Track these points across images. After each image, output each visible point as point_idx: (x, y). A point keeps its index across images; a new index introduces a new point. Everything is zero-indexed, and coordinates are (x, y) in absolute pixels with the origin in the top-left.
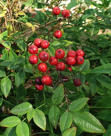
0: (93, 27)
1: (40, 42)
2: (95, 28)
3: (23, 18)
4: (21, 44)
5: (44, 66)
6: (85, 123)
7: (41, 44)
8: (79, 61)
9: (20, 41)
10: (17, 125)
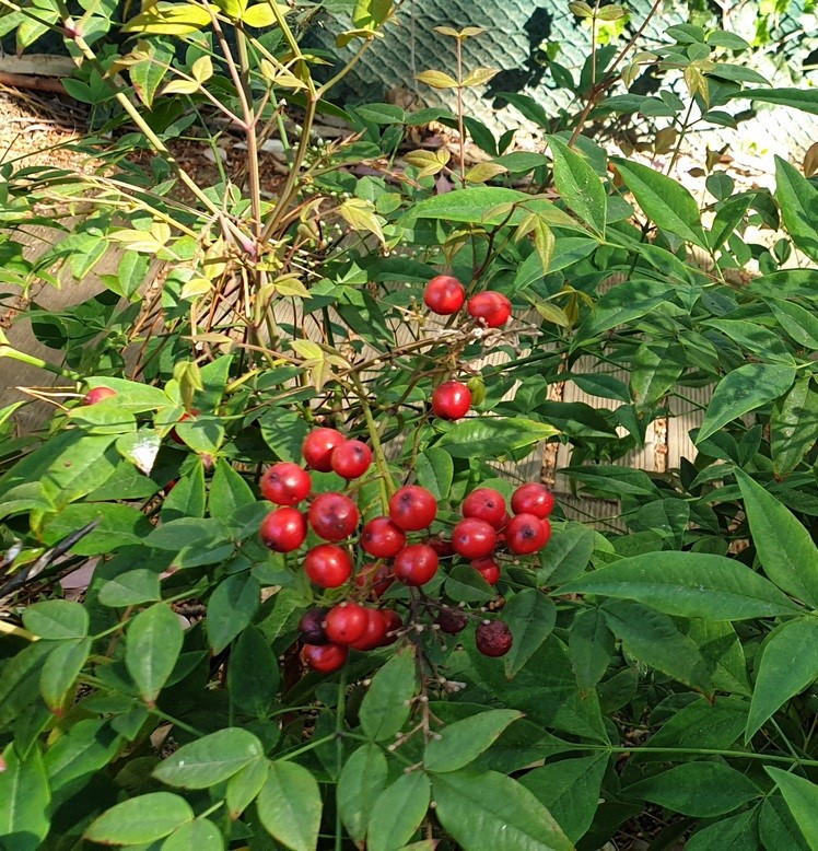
0: (650, 367)
1: (330, 446)
2: (659, 373)
3: (340, 281)
4: (281, 433)
5: (333, 562)
6: (484, 823)
7: (333, 458)
8: (519, 536)
9: (284, 414)
10: (167, 836)
